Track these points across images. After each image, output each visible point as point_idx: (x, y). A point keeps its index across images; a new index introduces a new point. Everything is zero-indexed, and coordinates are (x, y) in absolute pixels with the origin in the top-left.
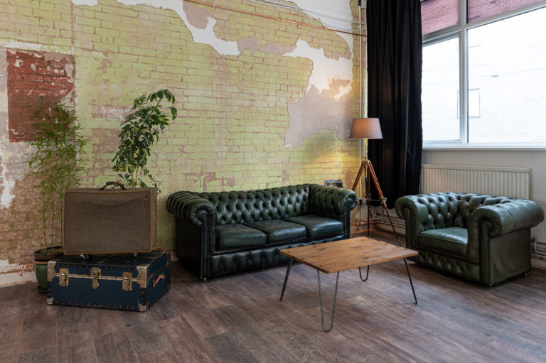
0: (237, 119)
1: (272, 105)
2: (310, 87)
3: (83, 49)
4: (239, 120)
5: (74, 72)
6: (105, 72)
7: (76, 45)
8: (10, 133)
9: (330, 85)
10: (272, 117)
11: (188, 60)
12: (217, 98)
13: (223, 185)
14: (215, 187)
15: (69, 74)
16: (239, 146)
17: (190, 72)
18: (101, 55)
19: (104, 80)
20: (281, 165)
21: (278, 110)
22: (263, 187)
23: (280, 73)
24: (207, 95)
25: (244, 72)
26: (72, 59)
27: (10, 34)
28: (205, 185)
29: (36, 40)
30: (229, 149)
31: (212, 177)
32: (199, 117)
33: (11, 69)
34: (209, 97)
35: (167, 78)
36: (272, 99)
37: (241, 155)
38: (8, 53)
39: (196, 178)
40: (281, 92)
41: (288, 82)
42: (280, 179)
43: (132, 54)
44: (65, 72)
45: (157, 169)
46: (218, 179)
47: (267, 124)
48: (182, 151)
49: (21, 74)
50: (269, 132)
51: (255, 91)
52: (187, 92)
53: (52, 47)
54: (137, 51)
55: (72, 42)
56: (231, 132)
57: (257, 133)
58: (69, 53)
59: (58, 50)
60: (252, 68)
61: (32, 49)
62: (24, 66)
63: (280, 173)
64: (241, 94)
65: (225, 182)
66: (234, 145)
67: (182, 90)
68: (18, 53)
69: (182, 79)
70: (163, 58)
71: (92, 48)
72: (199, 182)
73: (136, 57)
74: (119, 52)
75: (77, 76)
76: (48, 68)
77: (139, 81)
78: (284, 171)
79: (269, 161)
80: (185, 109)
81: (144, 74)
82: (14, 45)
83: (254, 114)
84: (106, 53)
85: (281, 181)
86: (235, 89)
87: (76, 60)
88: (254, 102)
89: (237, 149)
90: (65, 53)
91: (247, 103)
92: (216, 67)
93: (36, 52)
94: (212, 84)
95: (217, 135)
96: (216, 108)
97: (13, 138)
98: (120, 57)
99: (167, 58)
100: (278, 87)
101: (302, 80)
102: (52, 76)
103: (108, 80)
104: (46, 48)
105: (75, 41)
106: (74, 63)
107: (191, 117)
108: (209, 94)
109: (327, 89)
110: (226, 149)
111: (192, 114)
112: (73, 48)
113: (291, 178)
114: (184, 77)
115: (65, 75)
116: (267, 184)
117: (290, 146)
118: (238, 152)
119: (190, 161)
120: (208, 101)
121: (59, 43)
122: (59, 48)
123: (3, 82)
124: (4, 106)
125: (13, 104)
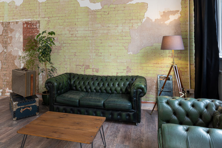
0: (101, 40)
1: (120, 31)
2: (145, 18)
3: (42, 18)
4: (102, 40)
5: (39, 26)
6: (48, 25)
7: (40, 17)
8: (23, 48)
9: (161, 16)
10: (120, 38)
11: (78, 15)
12: (91, 31)
13: (93, 71)
14: (89, 72)
15: (38, 27)
16: (101, 53)
17: (79, 20)
18: (47, 19)
19: (48, 28)
20: (125, 64)
21: (124, 34)
22: (115, 74)
23: (125, 13)
24: (86, 30)
25: (104, 17)
26: (39, 22)
27: (24, 17)
28: (84, 71)
29: (29, 17)
30: (96, 55)
31: (88, 67)
32: (83, 40)
33: (24, 28)
34: (87, 31)
35: (69, 24)
36: (120, 28)
37: (102, 57)
38: (23, 23)
39: (81, 67)
40: (126, 24)
41: (130, 18)
42: (125, 71)
43: (57, 17)
44: (37, 27)
45: (65, 62)
46: (91, 68)
47: (117, 41)
48: (75, 55)
49: (26, 29)
50: (118, 46)
51: (110, 25)
52: (77, 29)
53: (34, 19)
54: (59, 15)
55: (39, 16)
56: (98, 46)
57: (111, 46)
58: (38, 20)
59: (35, 19)
60: (108, 14)
61: (29, 20)
62: (27, 26)
63: (125, 68)
64: (103, 28)
65: (94, 70)
66: (99, 53)
67: (75, 29)
68: (25, 22)
69: (75, 24)
70: (68, 16)
71: (44, 17)
72: (82, 69)
73: (58, 18)
74: (53, 17)
75: (40, 28)
76: (33, 26)
77: (59, 27)
78: (128, 67)
79: (118, 61)
80: (76, 37)
81: (61, 24)
82: (25, 20)
83: (110, 37)
84: (49, 18)
85: (126, 72)
86: (99, 25)
87: (40, 22)
88: (109, 31)
89: (100, 54)
90: (37, 20)
91: (105, 32)
92: (90, 16)
93: (30, 21)
94: (88, 24)
95: (90, 48)
96: (90, 35)
97: (24, 50)
98: (53, 18)
99: (69, 16)
100: (124, 21)
101: (140, 15)
102: (33, 28)
103: (49, 28)
104: (32, 19)
105: (40, 15)
106: (39, 23)
107: (79, 40)
108: (87, 29)
109: (159, 18)
110: (94, 54)
111: (79, 39)
112: (39, 18)
113: (132, 71)
114: (77, 23)
115: (37, 28)
116: (117, 73)
117: (132, 53)
118: (101, 56)
119: (78, 59)
120: (86, 32)
121: (35, 17)
123: (22, 32)
124: (22, 40)
125: (24, 39)
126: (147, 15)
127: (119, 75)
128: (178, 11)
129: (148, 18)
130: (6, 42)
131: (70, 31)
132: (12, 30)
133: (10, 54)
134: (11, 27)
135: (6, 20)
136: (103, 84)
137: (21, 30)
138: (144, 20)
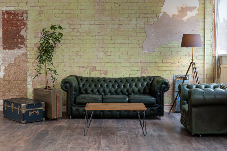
0: (110, 36)
1: (133, 26)
2: (162, 13)
3: (31, 6)
4: (111, 36)
5: (27, 17)
6: (40, 16)
7: (28, 5)
8: (3, 46)
9: (179, 11)
10: (133, 34)
11: (81, 5)
12: (98, 25)
13: (100, 73)
14: (95, 75)
15: (25, 19)
16: (111, 52)
17: (82, 11)
18: (38, 8)
19: (39, 20)
20: (139, 64)
21: (138, 30)
22: (127, 76)
23: (139, 6)
24: (92, 23)
25: (115, 9)
27: (4, 4)
28: (90, 73)
29: (12, 5)
30: (105, 54)
31: (94, 69)
32: (87, 36)
33: (4, 19)
34: (93, 24)
35: (70, 16)
36: (134, 23)
37: (112, 57)
38: (3, 12)
39: (85, 69)
40: (140, 18)
41: (145, 12)
42: (139, 72)
43: (52, 6)
44: (23, 18)
45: (64, 64)
46: (98, 70)
47: (130, 38)
48: (77, 54)
49: (7, 20)
50: (131, 43)
51: (122, 19)
52: (80, 23)
53: (19, 7)
54: (55, 4)
55: (26, 4)
56: (106, 44)
57: (123, 44)
58: (25, 9)
59: (21, 8)
60: (120, 6)
61: (11, 9)
62: (8, 17)
63: (139, 69)
64: (112, 22)
65: (102, 72)
66: (108, 51)
67: (77, 22)
68: (6, 12)
69: (77, 16)
70: (68, 6)
71: (35, 5)
72: (86, 72)
73: (54, 7)
74: (46, 6)
75: (28, 19)
76: (17, 17)
77: (55, 19)
78: (142, 67)
79: (131, 61)
80: (79, 32)
81: (57, 16)
82: (5, 8)
83: (121, 33)
84: (40, 7)
85: (140, 73)
86: (109, 19)
87: (28, 12)
88: (121, 26)
89: (110, 54)
90: (23, 9)
91: (116, 26)
92: (97, 7)
93: (12, 10)
94: (95, 17)
95: (97, 45)
96: (97, 30)
97: (4, 49)
98: (47, 8)
99: (69, 6)
100: (138, 15)
101: (156, 10)
102: (18, 20)
103: (41, 20)
104: (16, 8)
105: (28, 3)
106: (27, 13)
107: (83, 36)
108: (93, 23)
109: (176, 14)
110: (102, 53)
111: (82, 34)
112: (27, 7)
113: (146, 72)
114: (80, 15)
115: (23, 20)
117: (147, 52)
118: (110, 55)
119: (81, 60)
120: (92, 26)
121: (21, 5)
122: (21, 7)
124: (1, 35)
125: (4, 34)
126: (164, 9)
127: (134, 76)
128: (196, 7)
129: (165, 13)
131: (70, 25)
136: (118, 86)
138: (161, 15)
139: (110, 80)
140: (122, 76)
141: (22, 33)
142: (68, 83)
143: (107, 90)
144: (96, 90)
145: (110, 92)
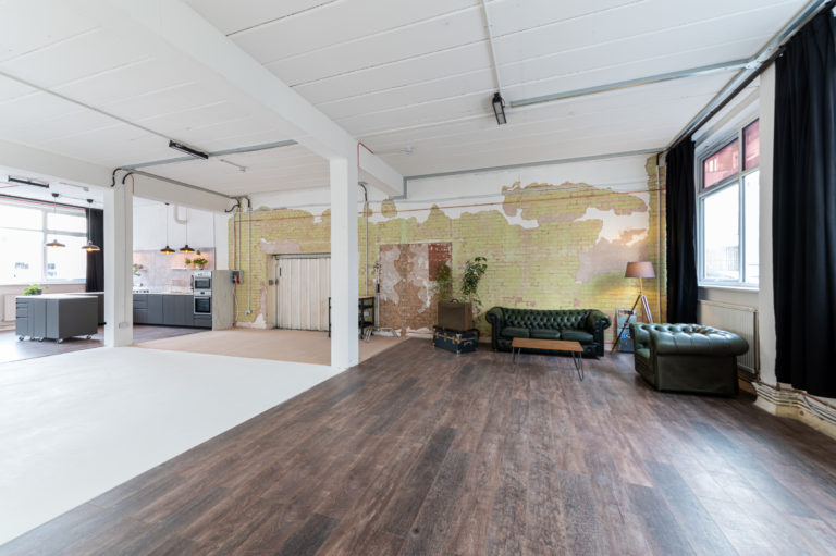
0: (537, 266)
1: (564, 255)
2: (599, 239)
3: (455, 238)
4: (539, 266)
5: (451, 249)
7: (452, 237)
8: (429, 276)
9: (621, 236)
10: (564, 263)
11: (506, 235)
12: (523, 254)
13: (527, 305)
14: (522, 306)
17: (506, 241)
18: (462, 240)
19: (463, 251)
20: (572, 295)
21: (570, 258)
22: (557, 308)
24: (517, 253)
25: (542, 237)
26: (451, 244)
27: (430, 237)
28: (516, 304)
29: (438, 238)
30: (531, 284)
31: (520, 300)
32: (512, 266)
33: (430, 252)
36: (564, 252)
37: (540, 288)
38: (429, 245)
39: (510, 300)
40: (572, 246)
41: (578, 239)
42: (572, 305)
44: (448, 250)
45: (489, 294)
46: (525, 302)
47: (560, 268)
48: (502, 285)
49: (433, 252)
50: (562, 273)
51: (550, 248)
52: (505, 253)
53: (444, 240)
54: (479, 235)
56: (533, 274)
57: (552, 274)
58: (450, 241)
60: (548, 233)
61: (437, 242)
62: (434, 250)
63: (572, 300)
64: (540, 251)
65: (529, 304)
66: (535, 282)
67: (501, 252)
68: (432, 244)
69: (502, 246)
70: (492, 236)
71: (458, 237)
72: (512, 303)
73: (478, 238)
74: (470, 237)
75: (452, 251)
76: (442, 249)
78: (575, 299)
79: (562, 292)
80: (504, 262)
81: (481, 247)
82: (431, 241)
83: (550, 262)
84: (464, 239)
86: (536, 248)
87: (453, 244)
88: (550, 255)
89: (537, 284)
91: (545, 255)
92: (522, 236)
94: (520, 246)
95: (523, 276)
96: (523, 260)
97: (430, 279)
98: (471, 239)
99: (494, 236)
100: (570, 243)
101: (592, 235)
102: (443, 252)
103: (466, 252)
104: (441, 241)
107: (507, 266)
109: (618, 239)
111: (507, 264)
112: (451, 239)
113: (581, 305)
114: (504, 245)
117: (581, 282)
118: (538, 286)
119: (506, 290)
120: (517, 256)
121: (446, 238)
122: (447, 240)
123: (427, 256)
124: (427, 266)
125: (430, 265)
126: (602, 234)
127: (567, 309)
128: (644, 230)
129: (603, 239)
130: (405, 269)
131: (494, 255)
132: (413, 255)
133: (411, 284)
134: (412, 250)
135: (404, 241)
136: (548, 320)
137: (426, 254)
138: (597, 241)
139: (538, 312)
140: (551, 308)
141: (448, 264)
142: (493, 315)
143: (535, 323)
144: (522, 323)
145: (538, 325)
